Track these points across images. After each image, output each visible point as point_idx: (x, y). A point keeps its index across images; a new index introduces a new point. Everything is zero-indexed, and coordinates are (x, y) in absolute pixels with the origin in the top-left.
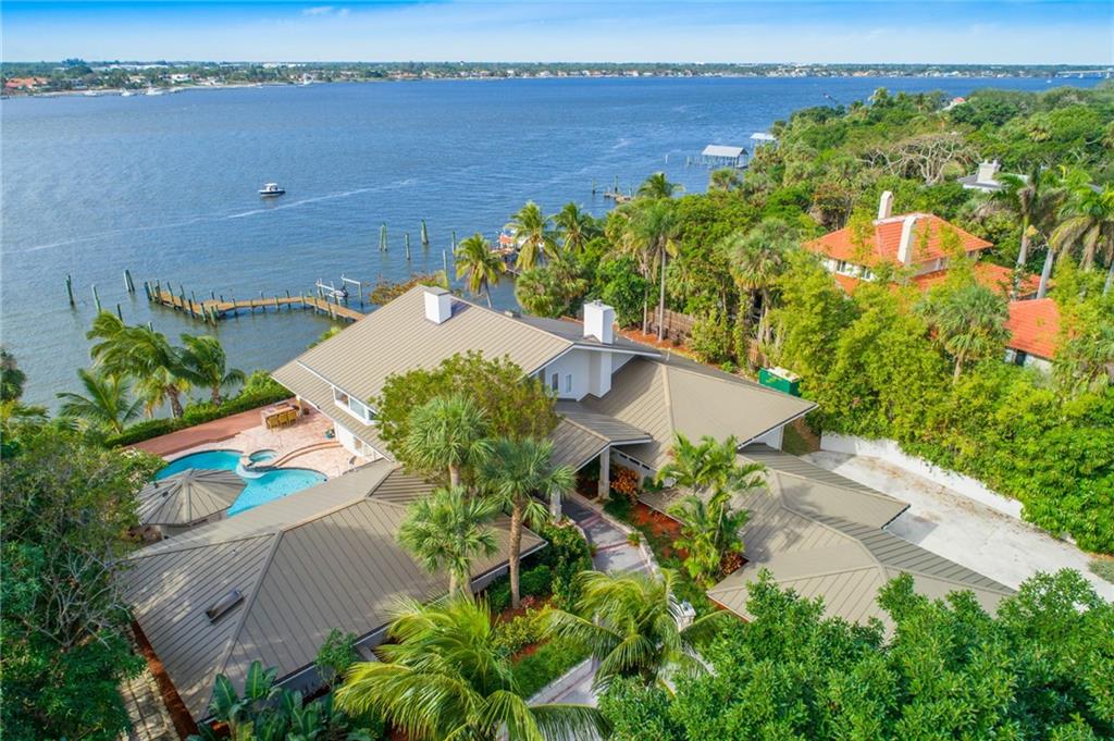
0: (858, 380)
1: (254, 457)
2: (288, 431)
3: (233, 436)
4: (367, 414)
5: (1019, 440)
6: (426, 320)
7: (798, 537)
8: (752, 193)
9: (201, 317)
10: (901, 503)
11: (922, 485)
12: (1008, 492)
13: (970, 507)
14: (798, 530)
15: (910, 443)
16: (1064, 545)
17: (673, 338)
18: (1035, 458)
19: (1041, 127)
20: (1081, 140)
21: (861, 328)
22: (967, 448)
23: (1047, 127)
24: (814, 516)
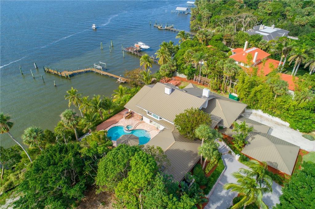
0: (255, 98)
1: (127, 127)
2: (130, 119)
3: (118, 122)
4: (159, 118)
5: (290, 112)
6: (165, 93)
7: (254, 138)
8: (208, 36)
9: (65, 77)
10: (269, 127)
11: (267, 119)
12: (285, 121)
13: (277, 124)
14: (254, 137)
15: (265, 111)
16: (297, 131)
17: (202, 83)
18: (293, 115)
19: (270, 9)
20: (279, 14)
21: (256, 88)
22: (278, 112)
23: (271, 9)
24: (256, 133)
